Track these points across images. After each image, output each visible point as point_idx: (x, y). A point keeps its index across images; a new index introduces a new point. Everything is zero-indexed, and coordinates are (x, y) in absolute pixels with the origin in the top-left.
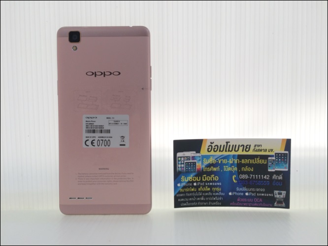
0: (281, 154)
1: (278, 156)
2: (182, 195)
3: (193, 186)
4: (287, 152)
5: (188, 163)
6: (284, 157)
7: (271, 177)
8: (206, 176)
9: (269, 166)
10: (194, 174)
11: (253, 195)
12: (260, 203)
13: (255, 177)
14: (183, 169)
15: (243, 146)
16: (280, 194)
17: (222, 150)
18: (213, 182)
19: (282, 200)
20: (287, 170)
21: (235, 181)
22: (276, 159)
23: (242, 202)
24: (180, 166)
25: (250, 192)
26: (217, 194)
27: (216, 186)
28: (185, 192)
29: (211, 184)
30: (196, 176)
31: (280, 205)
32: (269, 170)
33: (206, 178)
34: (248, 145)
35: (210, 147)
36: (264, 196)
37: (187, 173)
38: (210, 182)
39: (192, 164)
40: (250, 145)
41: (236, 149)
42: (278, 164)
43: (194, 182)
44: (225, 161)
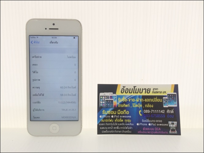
0: (172, 95)
1: (170, 96)
2: (103, 124)
3: (111, 118)
4: (176, 93)
5: (107, 100)
6: (174, 97)
7: (166, 112)
8: (121, 111)
9: (164, 104)
10: (112, 109)
11: (154, 125)
12: (159, 131)
13: (155, 112)
14: (104, 104)
15: (146, 89)
16: (173, 124)
17: (131, 92)
18: (125, 115)
19: (175, 128)
20: (176, 106)
21: (140, 115)
22: (168, 98)
23: (146, 131)
24: (101, 102)
25: (152, 123)
26: (128, 124)
27: (128, 119)
28: (105, 122)
29: (124, 117)
30: (113, 110)
31: (173, 132)
32: (164, 107)
33: (120, 112)
34: (149, 89)
35: (123, 90)
36: (162, 126)
37: (107, 108)
38: (123, 115)
39: (110, 101)
40: (150, 89)
41: (141, 92)
42: (170, 102)
43: (112, 115)
44: (133, 100)
